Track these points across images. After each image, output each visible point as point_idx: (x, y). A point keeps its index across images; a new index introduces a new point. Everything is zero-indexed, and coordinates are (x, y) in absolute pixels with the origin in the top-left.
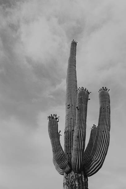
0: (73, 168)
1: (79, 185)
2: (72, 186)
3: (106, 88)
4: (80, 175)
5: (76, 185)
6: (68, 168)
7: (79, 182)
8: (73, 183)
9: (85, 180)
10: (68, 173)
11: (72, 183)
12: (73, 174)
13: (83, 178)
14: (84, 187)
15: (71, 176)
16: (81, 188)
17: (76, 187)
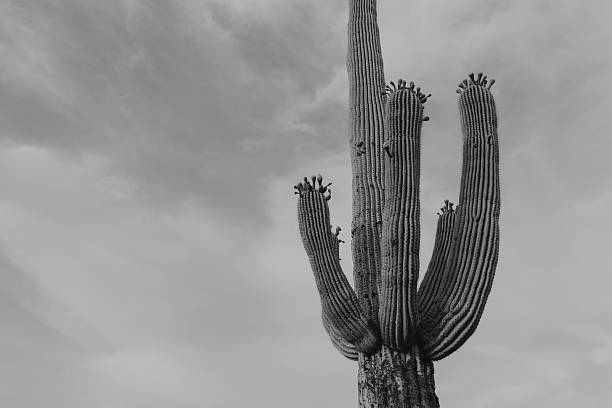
0: (384, 337)
1: (405, 386)
2: (385, 390)
3: (481, 75)
5: (397, 386)
6: (369, 340)
7: (404, 377)
8: (389, 382)
9: (424, 371)
10: (369, 353)
11: (384, 381)
12: (385, 355)
13: (419, 366)
14: (424, 391)
15: (381, 360)
16: (414, 394)
17: (397, 393)
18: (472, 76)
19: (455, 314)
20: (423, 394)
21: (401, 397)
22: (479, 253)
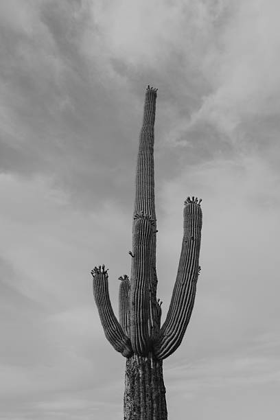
0: (134, 349)
1: (143, 374)
2: (134, 376)
4: (146, 359)
5: (139, 375)
6: (127, 350)
7: (143, 370)
8: (136, 372)
9: (155, 365)
10: (129, 356)
11: (134, 372)
12: (135, 358)
13: (152, 363)
14: (153, 376)
15: (133, 361)
16: (147, 378)
17: (139, 378)
18: (189, 199)
19: (168, 337)
20: (152, 378)
21: (141, 380)
22: (182, 303)
